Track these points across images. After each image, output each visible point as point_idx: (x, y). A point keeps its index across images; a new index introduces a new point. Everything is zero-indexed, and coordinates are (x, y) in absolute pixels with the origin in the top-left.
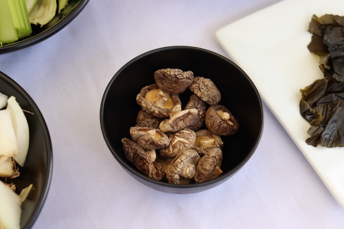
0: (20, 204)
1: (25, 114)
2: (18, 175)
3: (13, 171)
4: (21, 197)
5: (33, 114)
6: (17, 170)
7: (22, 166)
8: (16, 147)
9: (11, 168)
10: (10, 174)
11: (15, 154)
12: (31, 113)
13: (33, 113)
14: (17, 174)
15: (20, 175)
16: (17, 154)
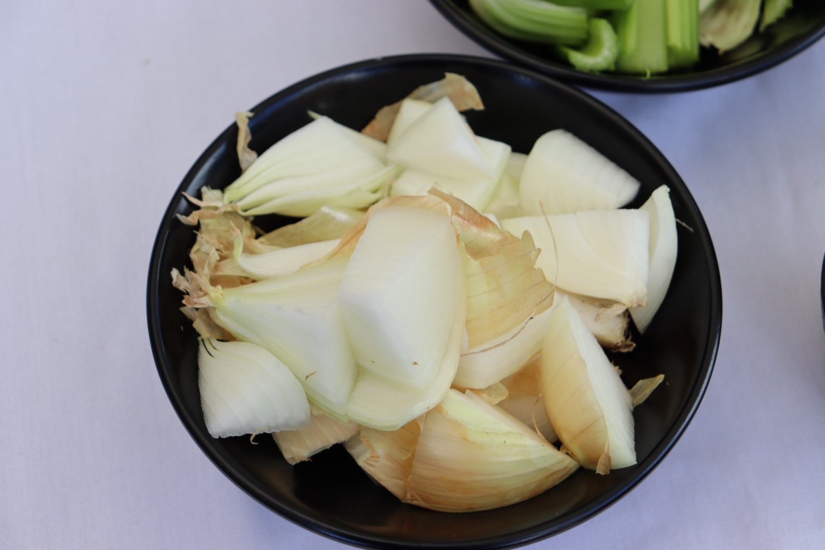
0: (632, 408)
1: (679, 227)
2: (631, 349)
3: (623, 338)
4: (633, 395)
5: (690, 231)
6: (630, 338)
7: (642, 332)
8: (645, 290)
9: (620, 331)
10: (618, 343)
11: (641, 303)
12: (688, 227)
13: (691, 229)
14: (631, 345)
15: (635, 349)
16: (644, 304)
